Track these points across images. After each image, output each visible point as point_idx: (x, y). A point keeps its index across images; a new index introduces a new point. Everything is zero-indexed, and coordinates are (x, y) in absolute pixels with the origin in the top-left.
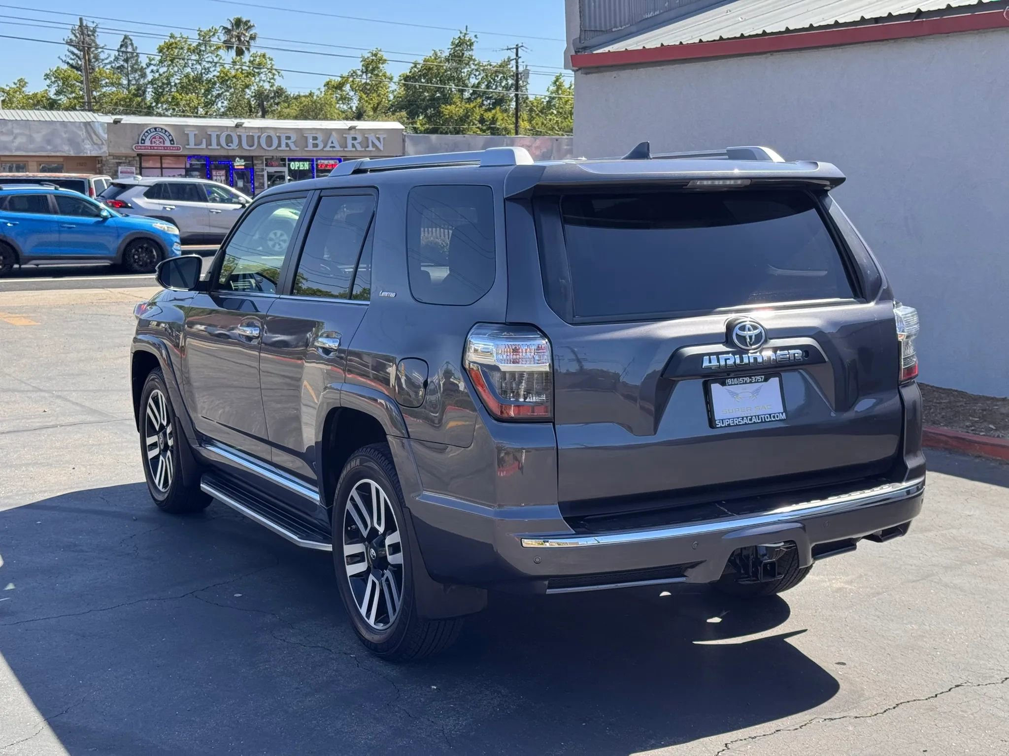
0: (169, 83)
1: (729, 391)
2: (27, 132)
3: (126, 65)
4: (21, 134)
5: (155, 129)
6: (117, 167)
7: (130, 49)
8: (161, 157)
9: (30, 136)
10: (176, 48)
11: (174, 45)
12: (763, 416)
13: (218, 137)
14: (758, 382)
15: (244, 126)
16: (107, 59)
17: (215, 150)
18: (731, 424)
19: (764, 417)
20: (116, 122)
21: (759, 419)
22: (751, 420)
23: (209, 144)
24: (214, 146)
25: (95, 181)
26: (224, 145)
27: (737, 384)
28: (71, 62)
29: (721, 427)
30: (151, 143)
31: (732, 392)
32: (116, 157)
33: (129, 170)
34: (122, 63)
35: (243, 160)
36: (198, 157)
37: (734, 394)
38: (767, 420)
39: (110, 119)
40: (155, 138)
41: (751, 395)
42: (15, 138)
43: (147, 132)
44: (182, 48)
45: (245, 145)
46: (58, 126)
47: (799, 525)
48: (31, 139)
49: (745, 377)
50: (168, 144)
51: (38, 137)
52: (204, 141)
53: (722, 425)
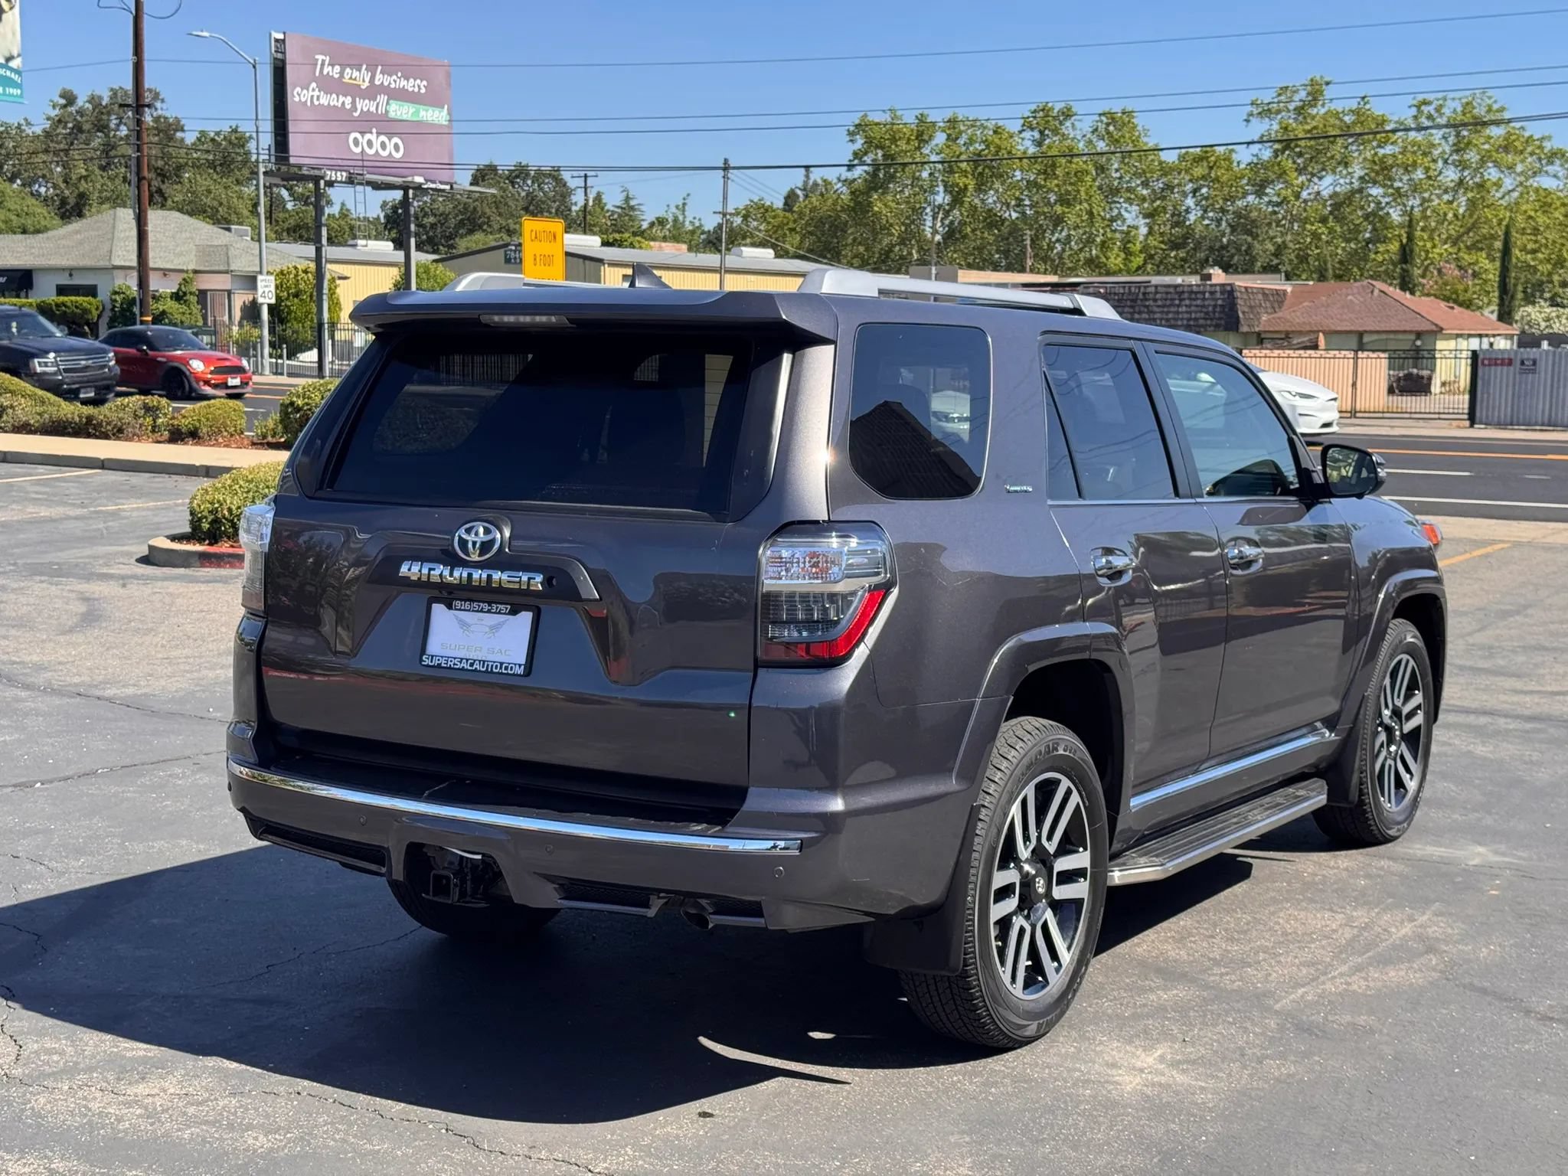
1: (457, 617)
12: (490, 664)
14: (499, 613)
18: (443, 665)
19: (492, 666)
21: (483, 667)
22: (472, 665)
27: (469, 610)
29: (428, 666)
31: (461, 620)
37: (464, 624)
38: (494, 670)
41: (487, 629)
49: (484, 602)
53: (430, 664)
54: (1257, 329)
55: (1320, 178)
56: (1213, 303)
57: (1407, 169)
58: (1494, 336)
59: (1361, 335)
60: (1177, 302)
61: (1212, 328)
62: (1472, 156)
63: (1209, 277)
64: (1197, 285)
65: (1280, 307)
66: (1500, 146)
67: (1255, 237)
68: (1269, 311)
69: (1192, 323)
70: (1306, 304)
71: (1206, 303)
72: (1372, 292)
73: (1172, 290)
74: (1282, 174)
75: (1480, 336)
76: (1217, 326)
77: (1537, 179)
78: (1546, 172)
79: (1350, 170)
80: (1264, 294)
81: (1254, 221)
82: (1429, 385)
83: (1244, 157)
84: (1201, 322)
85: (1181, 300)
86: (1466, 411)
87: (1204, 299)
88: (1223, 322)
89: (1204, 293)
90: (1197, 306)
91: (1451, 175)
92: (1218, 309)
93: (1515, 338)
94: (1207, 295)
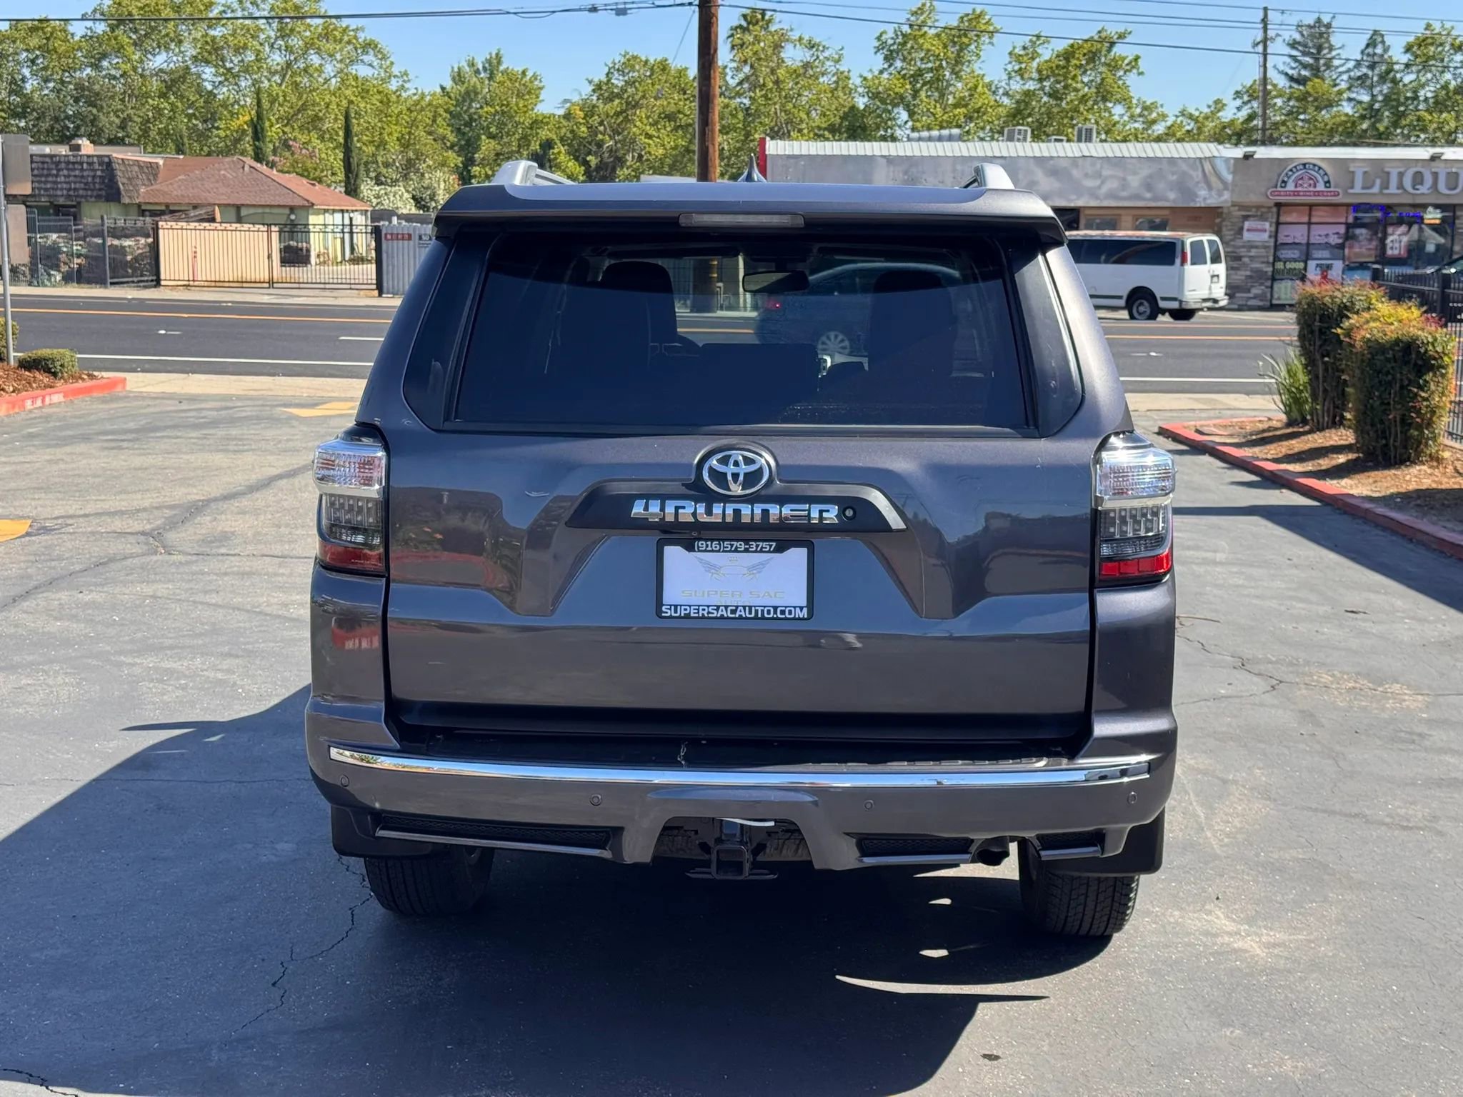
0: (1416, 98)
1: (700, 560)
2: (1120, 174)
3: (1370, 73)
4: (1112, 177)
5: (1304, 165)
6: (1243, 222)
7: (1379, 50)
8: (1311, 206)
9: (1124, 179)
10: (1432, 44)
11: (1430, 41)
12: (760, 609)
13: (1401, 175)
14: (761, 551)
15: (1443, 158)
16: (1342, 65)
17: (1392, 194)
18: (692, 615)
19: (763, 611)
20: (1247, 157)
21: (750, 613)
22: (733, 612)
23: (1386, 185)
24: (1393, 189)
25: (1192, 243)
26: (1410, 189)
27: (719, 551)
28: (1290, 72)
29: (671, 617)
30: (1296, 186)
31: (707, 563)
32: (1242, 207)
33: (1259, 227)
34: (1364, 70)
35: (1438, 211)
36: (1369, 207)
37: (711, 567)
38: (766, 615)
39: (1238, 152)
40: (1302, 179)
41: (745, 571)
42: (1103, 183)
43: (1291, 170)
44: (1441, 44)
45: (1442, 187)
46: (1165, 166)
47: (808, 798)
48: (1124, 184)
49: (737, 540)
50: (1321, 187)
51: (1135, 182)
52: (1378, 182)
53: (673, 615)
54: (137, 201)
55: (154, 55)
56: (92, 174)
57: (238, 50)
58: (353, 211)
59: (238, 208)
60: (55, 172)
61: (93, 199)
62: (295, 42)
63: (78, 148)
64: (65, 156)
65: (155, 180)
66: (320, 35)
67: (100, 109)
68: (146, 182)
69: (71, 193)
70: (182, 177)
71: (85, 174)
72: (243, 167)
73: (48, 160)
74: (120, 49)
75: (342, 211)
76: (98, 197)
77: (354, 67)
78: (362, 61)
79: (182, 49)
80: (140, 167)
81: (98, 94)
82: (308, 256)
83: (78, 30)
84: (81, 192)
85: (58, 170)
86: (374, 282)
87: (82, 170)
88: (103, 193)
89: (81, 164)
90: (75, 176)
91: (277, 59)
92: (97, 180)
93: (369, 214)
94: (85, 166)
